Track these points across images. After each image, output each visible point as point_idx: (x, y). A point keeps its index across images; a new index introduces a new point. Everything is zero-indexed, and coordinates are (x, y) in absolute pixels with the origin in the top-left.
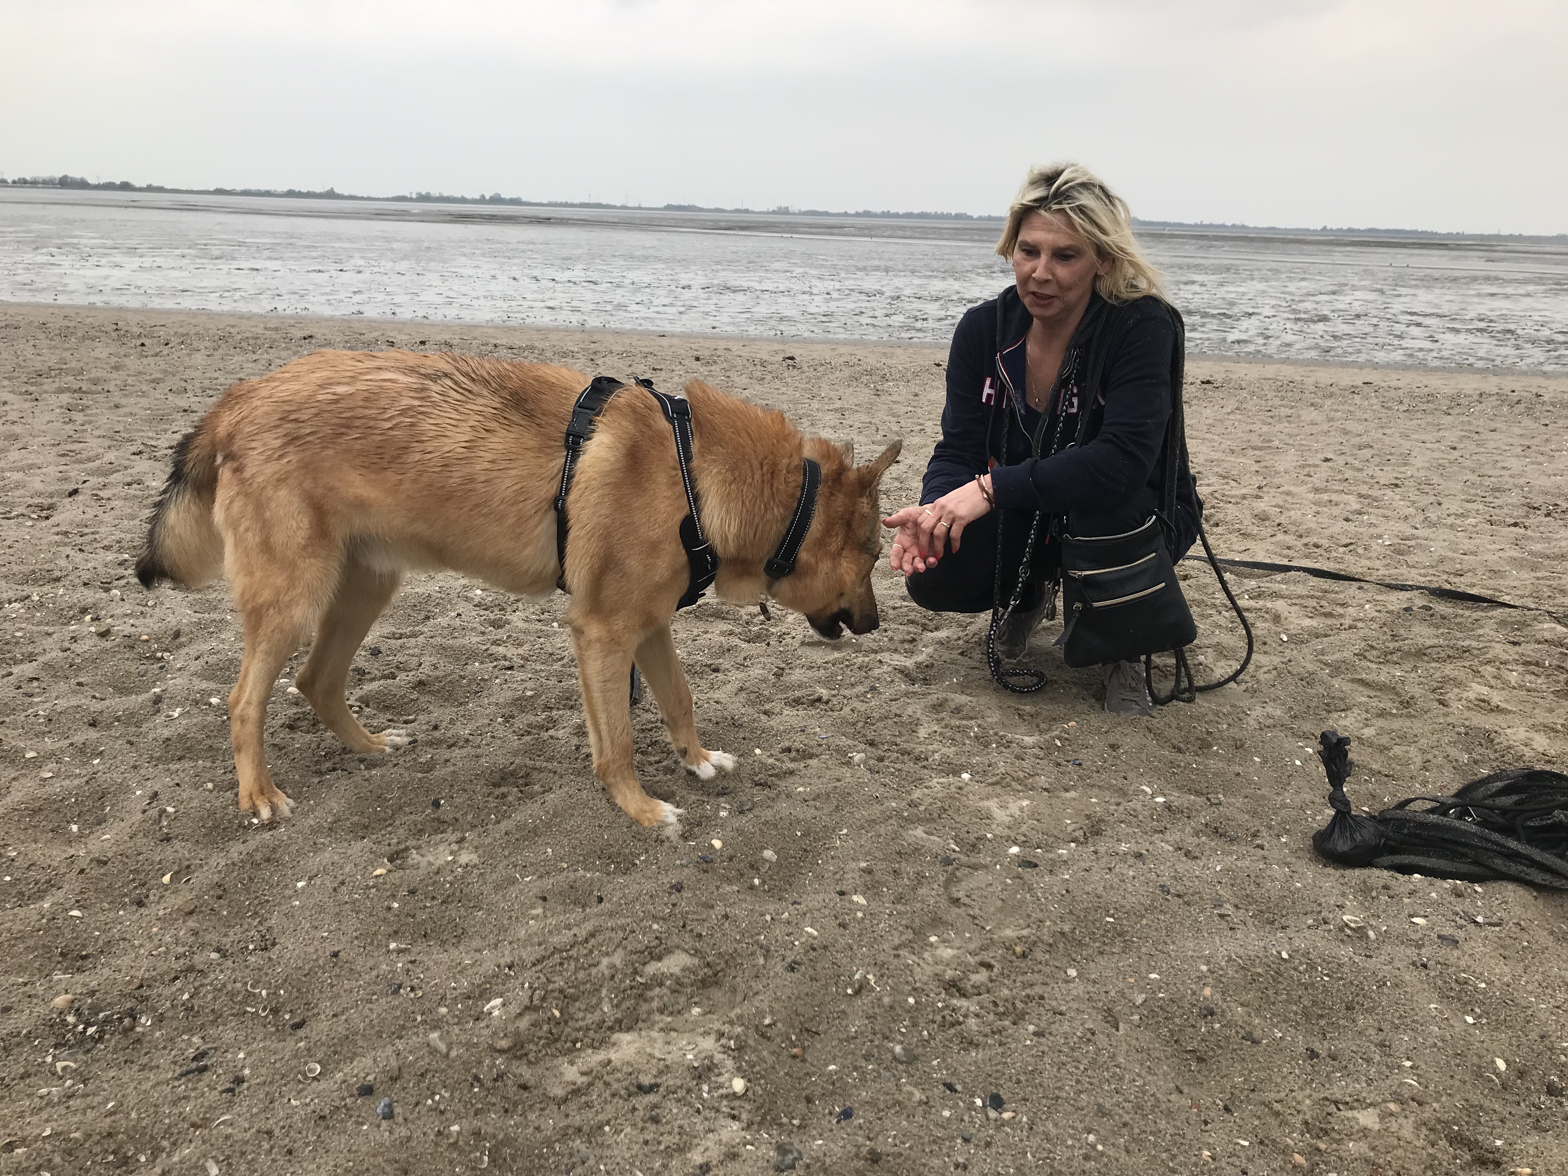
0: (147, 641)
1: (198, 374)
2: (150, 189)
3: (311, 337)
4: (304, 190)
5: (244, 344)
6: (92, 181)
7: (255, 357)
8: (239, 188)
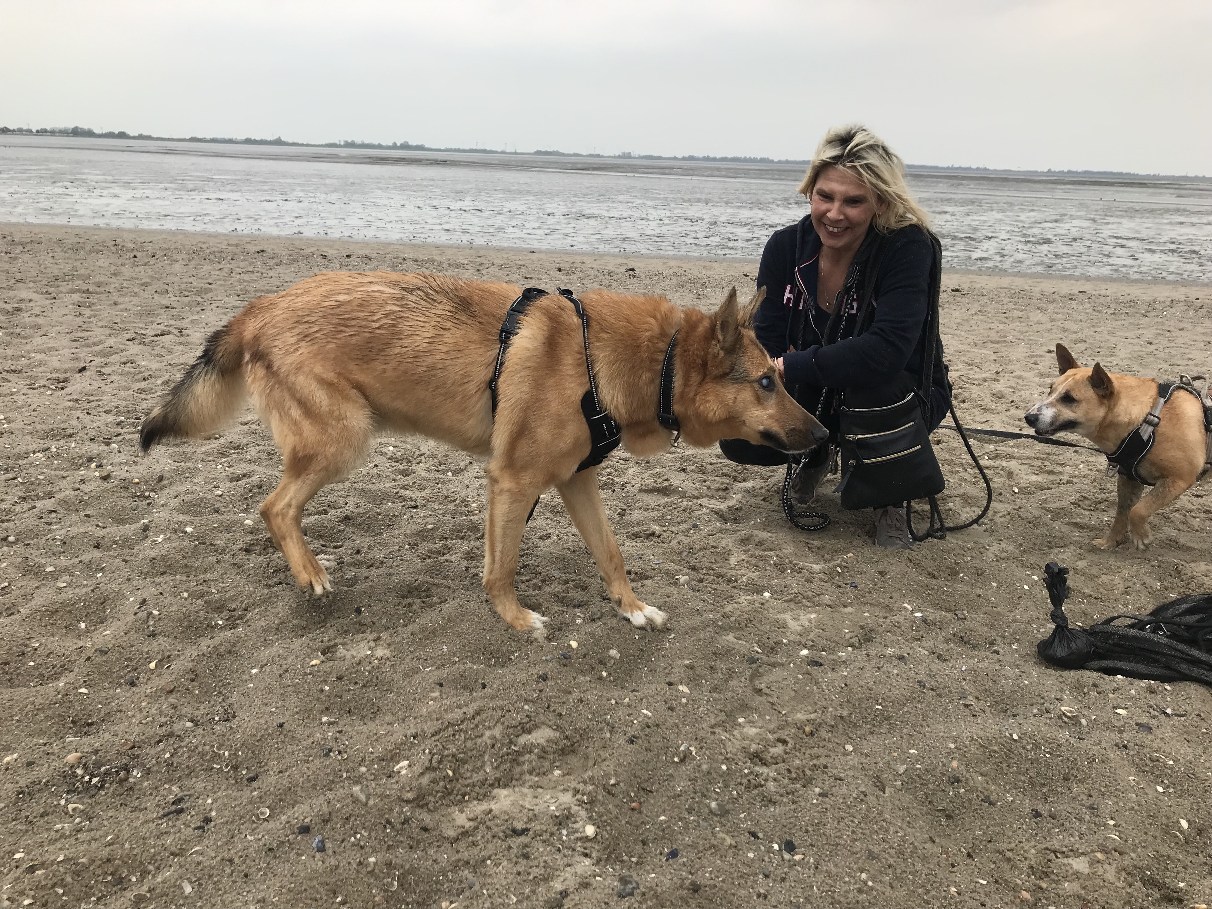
0: (138, 483)
1: (177, 279)
2: (141, 137)
3: (263, 251)
4: (258, 139)
5: (212, 257)
6: (97, 131)
7: (220, 266)
8: (209, 137)
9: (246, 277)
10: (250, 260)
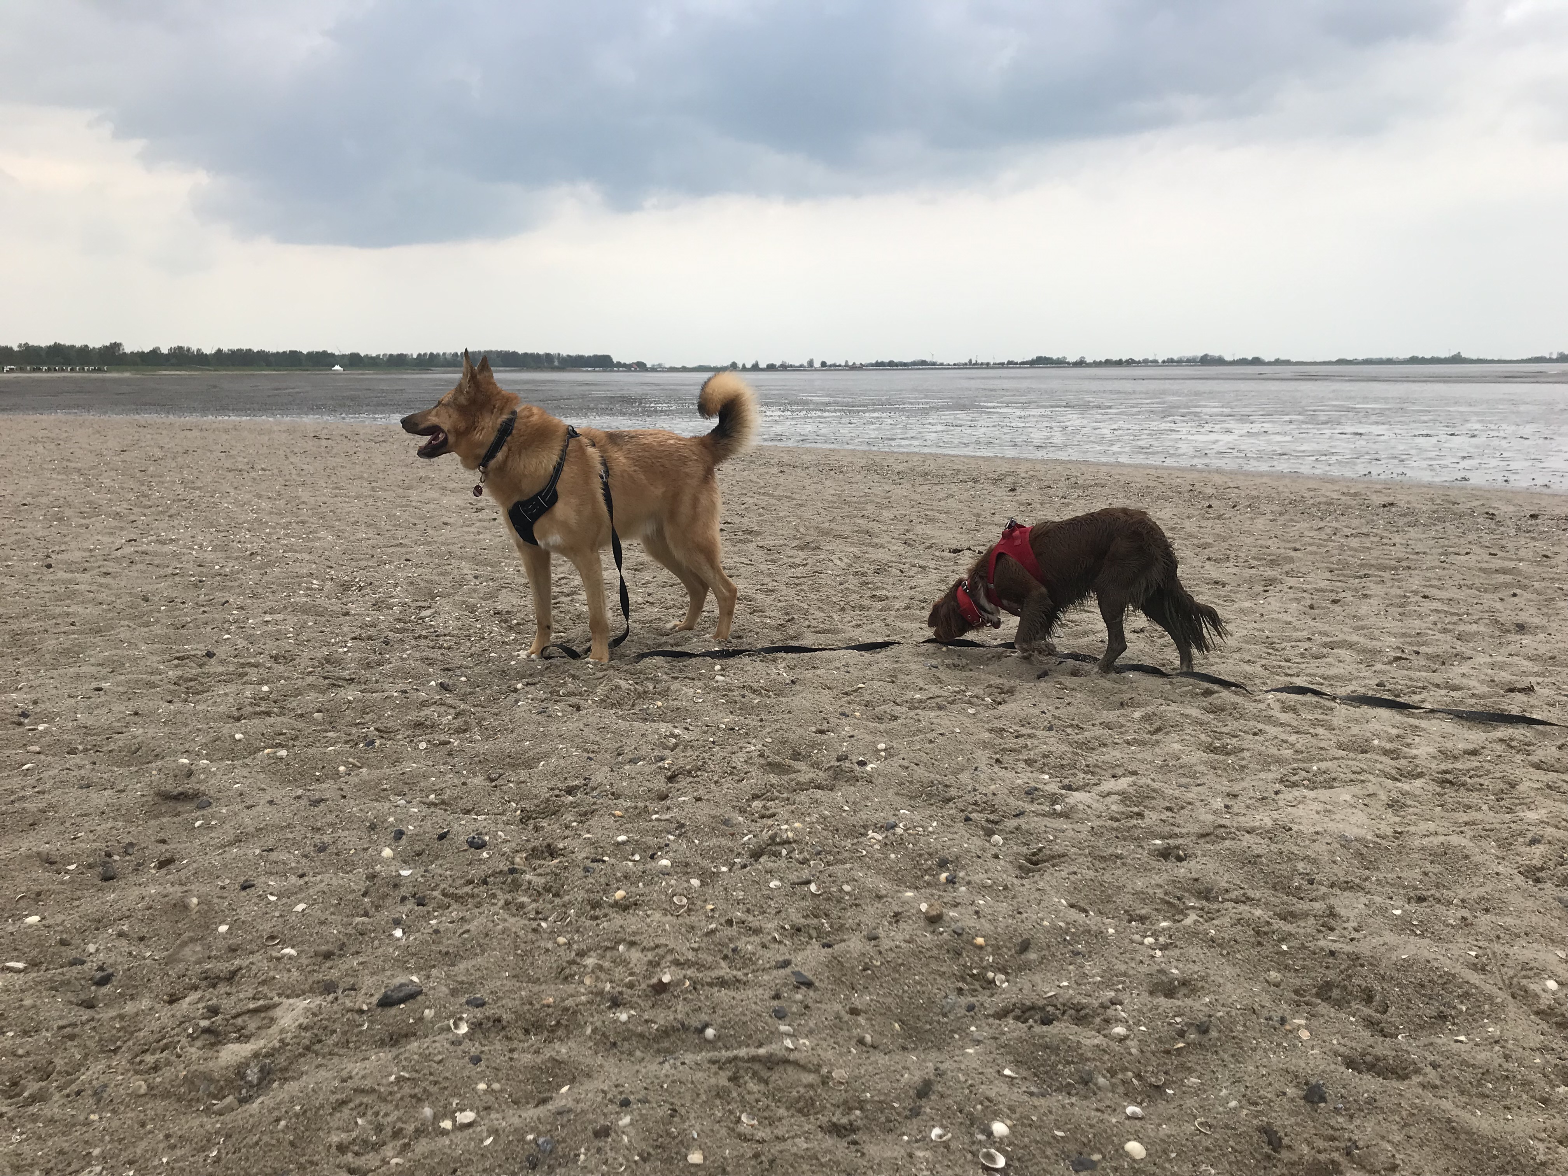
0: (981, 948)
1: (1250, 540)
2: (1277, 362)
3: (1392, 504)
4: (1428, 356)
5: (1314, 510)
6: (1228, 358)
7: (1321, 524)
8: (1361, 357)
9: (1355, 543)
10: (1369, 517)
